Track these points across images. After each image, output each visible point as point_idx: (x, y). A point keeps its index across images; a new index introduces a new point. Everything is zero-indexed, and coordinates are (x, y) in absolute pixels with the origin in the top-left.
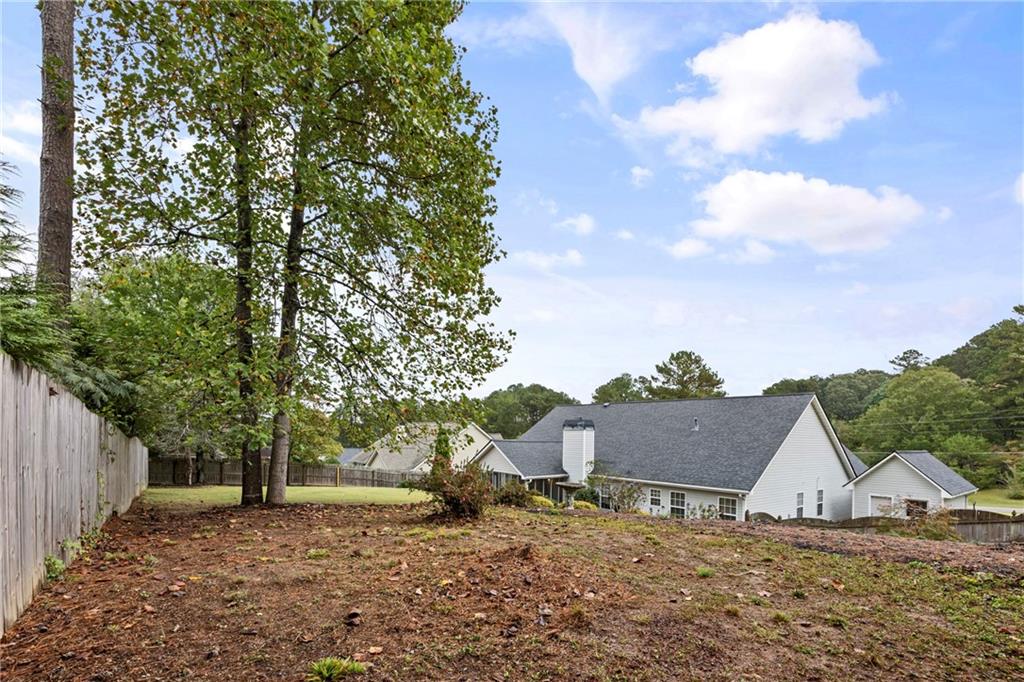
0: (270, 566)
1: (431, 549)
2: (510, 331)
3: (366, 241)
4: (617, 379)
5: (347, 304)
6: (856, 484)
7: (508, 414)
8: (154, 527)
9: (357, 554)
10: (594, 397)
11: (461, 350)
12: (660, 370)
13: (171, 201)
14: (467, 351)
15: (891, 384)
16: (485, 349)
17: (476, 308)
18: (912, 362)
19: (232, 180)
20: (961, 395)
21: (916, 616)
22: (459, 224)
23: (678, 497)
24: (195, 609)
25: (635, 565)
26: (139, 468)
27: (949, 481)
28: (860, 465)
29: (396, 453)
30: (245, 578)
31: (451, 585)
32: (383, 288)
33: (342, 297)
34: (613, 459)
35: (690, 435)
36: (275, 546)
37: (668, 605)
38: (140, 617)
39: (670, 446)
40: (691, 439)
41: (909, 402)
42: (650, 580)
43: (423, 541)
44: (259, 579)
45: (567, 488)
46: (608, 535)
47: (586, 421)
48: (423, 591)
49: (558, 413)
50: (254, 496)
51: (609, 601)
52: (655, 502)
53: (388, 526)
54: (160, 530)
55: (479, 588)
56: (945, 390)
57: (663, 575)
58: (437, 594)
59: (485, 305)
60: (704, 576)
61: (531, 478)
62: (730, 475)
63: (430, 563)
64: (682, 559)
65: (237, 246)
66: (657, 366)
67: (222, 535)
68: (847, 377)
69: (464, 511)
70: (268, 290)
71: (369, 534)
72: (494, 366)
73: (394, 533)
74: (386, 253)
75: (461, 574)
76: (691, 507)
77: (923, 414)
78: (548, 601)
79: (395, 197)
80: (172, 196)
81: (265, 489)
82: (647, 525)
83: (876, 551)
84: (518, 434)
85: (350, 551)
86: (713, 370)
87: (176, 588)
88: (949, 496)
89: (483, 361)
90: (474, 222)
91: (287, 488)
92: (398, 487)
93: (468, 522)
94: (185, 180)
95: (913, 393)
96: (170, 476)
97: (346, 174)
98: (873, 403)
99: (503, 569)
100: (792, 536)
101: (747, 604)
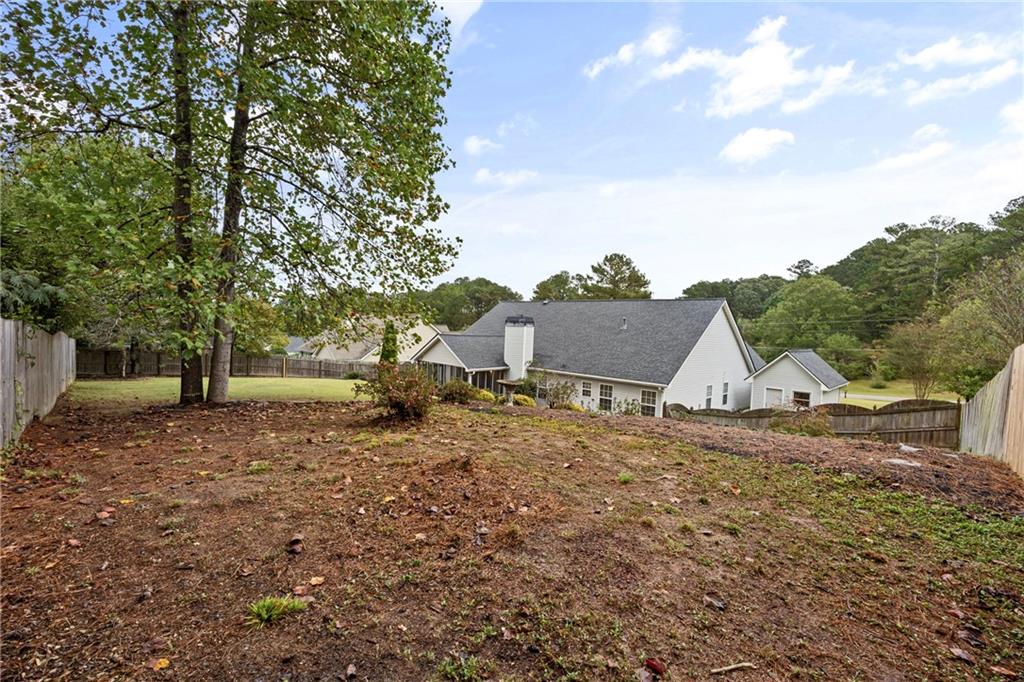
0: (210, 484)
1: (376, 459)
2: (458, 238)
3: (314, 138)
4: (557, 276)
5: (294, 202)
6: (755, 377)
7: (454, 306)
8: (82, 433)
9: (300, 467)
10: (535, 292)
11: (410, 254)
12: (595, 270)
13: (100, 84)
14: (415, 254)
15: (787, 288)
16: (432, 254)
17: (425, 214)
18: (805, 270)
19: (169, 68)
20: (840, 300)
21: (795, 519)
22: (408, 131)
23: (606, 389)
24: (126, 540)
25: (566, 471)
26: (64, 362)
27: (828, 376)
28: (760, 361)
29: (343, 350)
30: (181, 501)
31: (394, 501)
32: (332, 189)
33: (289, 194)
34: (549, 354)
35: (618, 334)
36: (215, 458)
37: (592, 516)
38: (63, 553)
39: (602, 342)
40: (619, 337)
41: (801, 305)
42: (578, 489)
43: (368, 449)
44: (196, 502)
45: (506, 385)
46: (543, 438)
47: (527, 318)
48: (366, 510)
49: (501, 308)
50: (193, 395)
51: (541, 515)
52: (586, 393)
53: (333, 430)
54: (88, 436)
55: (421, 504)
56: (828, 296)
57: (590, 482)
58: (379, 512)
59: (434, 211)
60: (625, 482)
61: (474, 370)
62: (652, 370)
63: (374, 476)
64: (607, 464)
65: (174, 138)
66: (593, 267)
67: (158, 443)
68: (752, 281)
69: (408, 415)
70: (209, 183)
71: (314, 440)
72: (441, 271)
73: (340, 439)
74: (335, 154)
75: (404, 488)
76: (617, 401)
77: (811, 316)
78: (485, 517)
79: (346, 97)
80: (99, 79)
81: (206, 381)
82: (579, 426)
83: (767, 452)
84: (463, 326)
85: (292, 464)
86: (641, 272)
87: (105, 514)
88: (827, 389)
89: (431, 265)
90: (424, 131)
91: (231, 380)
92: (346, 378)
93: (413, 425)
94: (115, 63)
95: (803, 298)
96: (102, 367)
97: (293, 69)
98: (772, 304)
99: (444, 483)
100: (700, 436)
101: (660, 513)
